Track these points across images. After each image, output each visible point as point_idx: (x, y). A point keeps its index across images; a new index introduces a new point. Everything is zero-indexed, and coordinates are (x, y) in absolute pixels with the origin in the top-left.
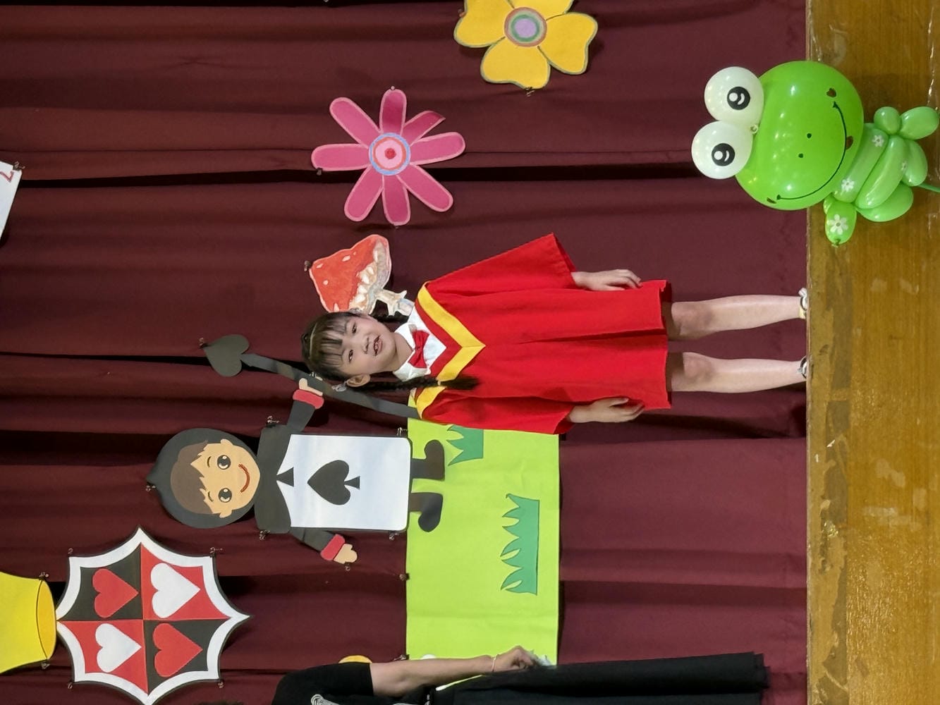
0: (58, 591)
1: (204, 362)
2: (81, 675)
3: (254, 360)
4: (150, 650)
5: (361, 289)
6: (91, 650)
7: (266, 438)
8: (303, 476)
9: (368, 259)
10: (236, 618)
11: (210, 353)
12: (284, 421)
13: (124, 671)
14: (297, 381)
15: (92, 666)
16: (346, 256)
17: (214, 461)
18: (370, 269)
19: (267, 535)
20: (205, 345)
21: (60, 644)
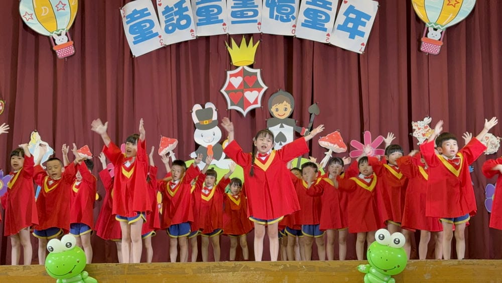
0: (251, 66)
1: (312, 103)
2: (229, 73)
3: (313, 116)
4: (236, 91)
5: (332, 145)
6: (236, 75)
7: (292, 120)
8: (282, 130)
9: (340, 146)
10: (245, 113)
11: (314, 105)
12: (297, 125)
13: (230, 84)
14: (308, 128)
15: (231, 76)
16: (341, 140)
17: (286, 107)
18: (338, 147)
19: (266, 121)
20: (317, 104)
21: (237, 67)
